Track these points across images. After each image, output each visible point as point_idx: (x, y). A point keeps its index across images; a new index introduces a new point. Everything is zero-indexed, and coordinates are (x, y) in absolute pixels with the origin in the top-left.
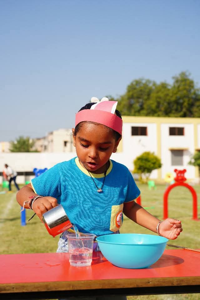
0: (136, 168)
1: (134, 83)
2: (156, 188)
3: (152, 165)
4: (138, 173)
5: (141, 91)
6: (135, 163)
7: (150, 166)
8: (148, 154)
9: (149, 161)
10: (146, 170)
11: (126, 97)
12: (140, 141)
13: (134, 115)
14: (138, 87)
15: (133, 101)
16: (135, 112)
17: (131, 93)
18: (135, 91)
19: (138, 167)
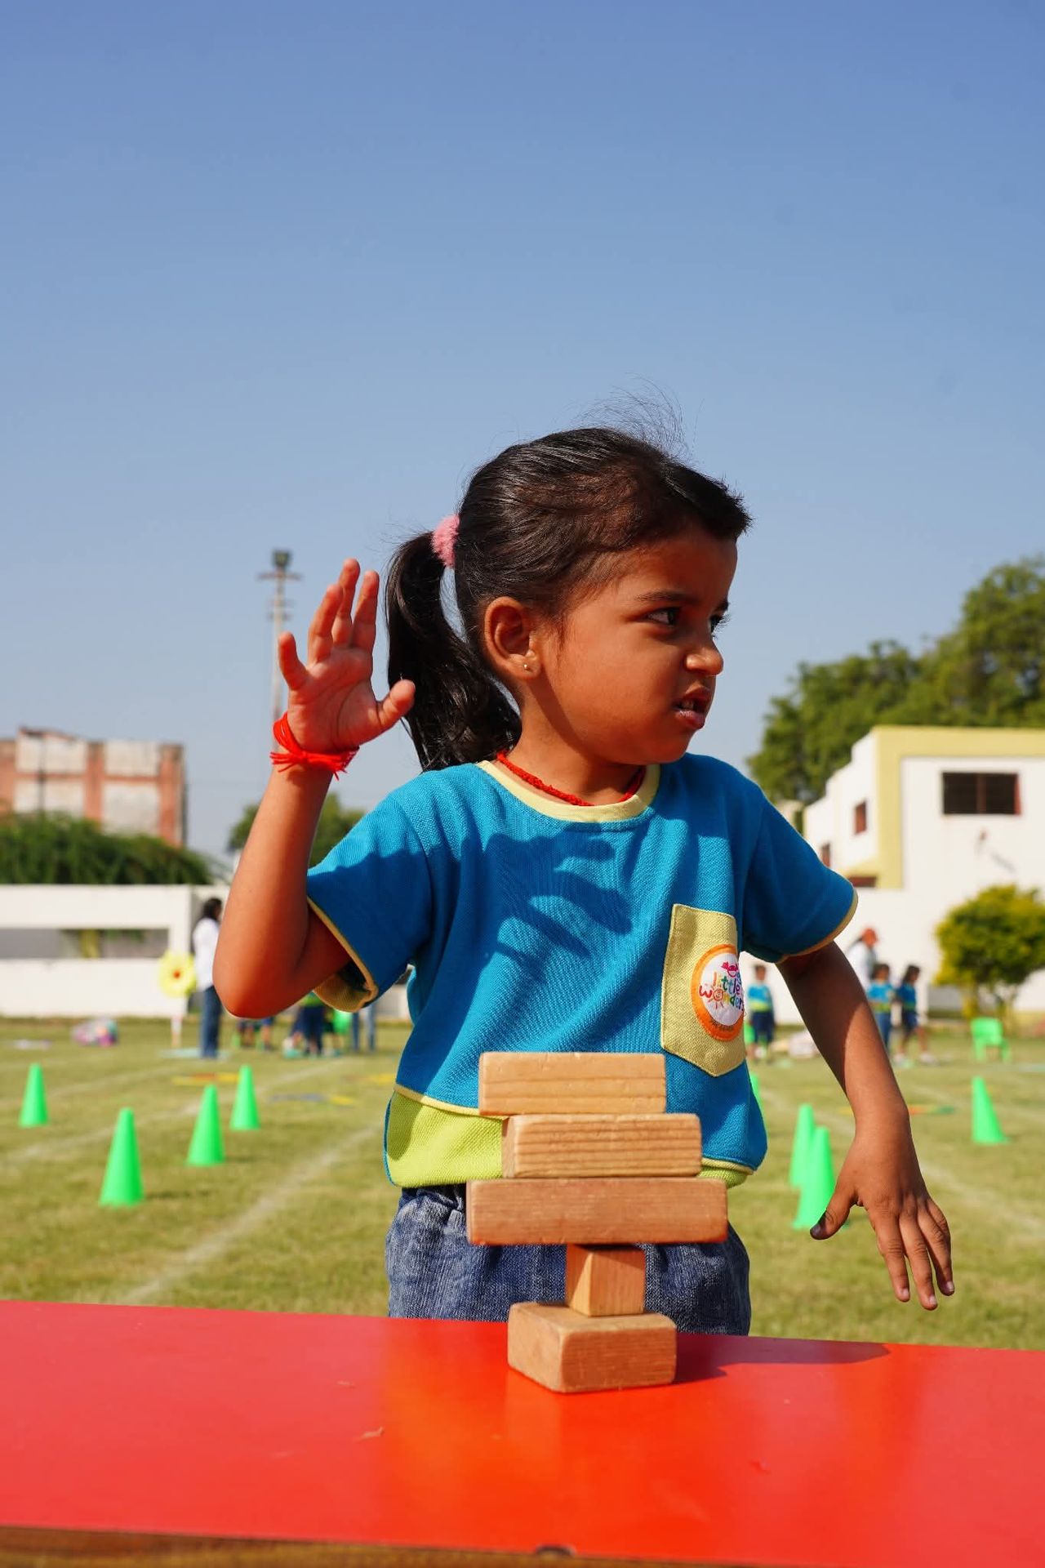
0: (949, 962)
1: (999, 581)
2: (1008, 1054)
3: (1024, 950)
4: (957, 982)
5: (1029, 613)
6: (944, 935)
7: (1012, 952)
8: (1005, 895)
9: (1008, 930)
10: (995, 972)
11: (962, 644)
12: (983, 837)
13: (998, 724)
14: (1015, 599)
15: (993, 661)
16: (1001, 711)
17: (982, 626)
18: (1003, 617)
19: (957, 954)
